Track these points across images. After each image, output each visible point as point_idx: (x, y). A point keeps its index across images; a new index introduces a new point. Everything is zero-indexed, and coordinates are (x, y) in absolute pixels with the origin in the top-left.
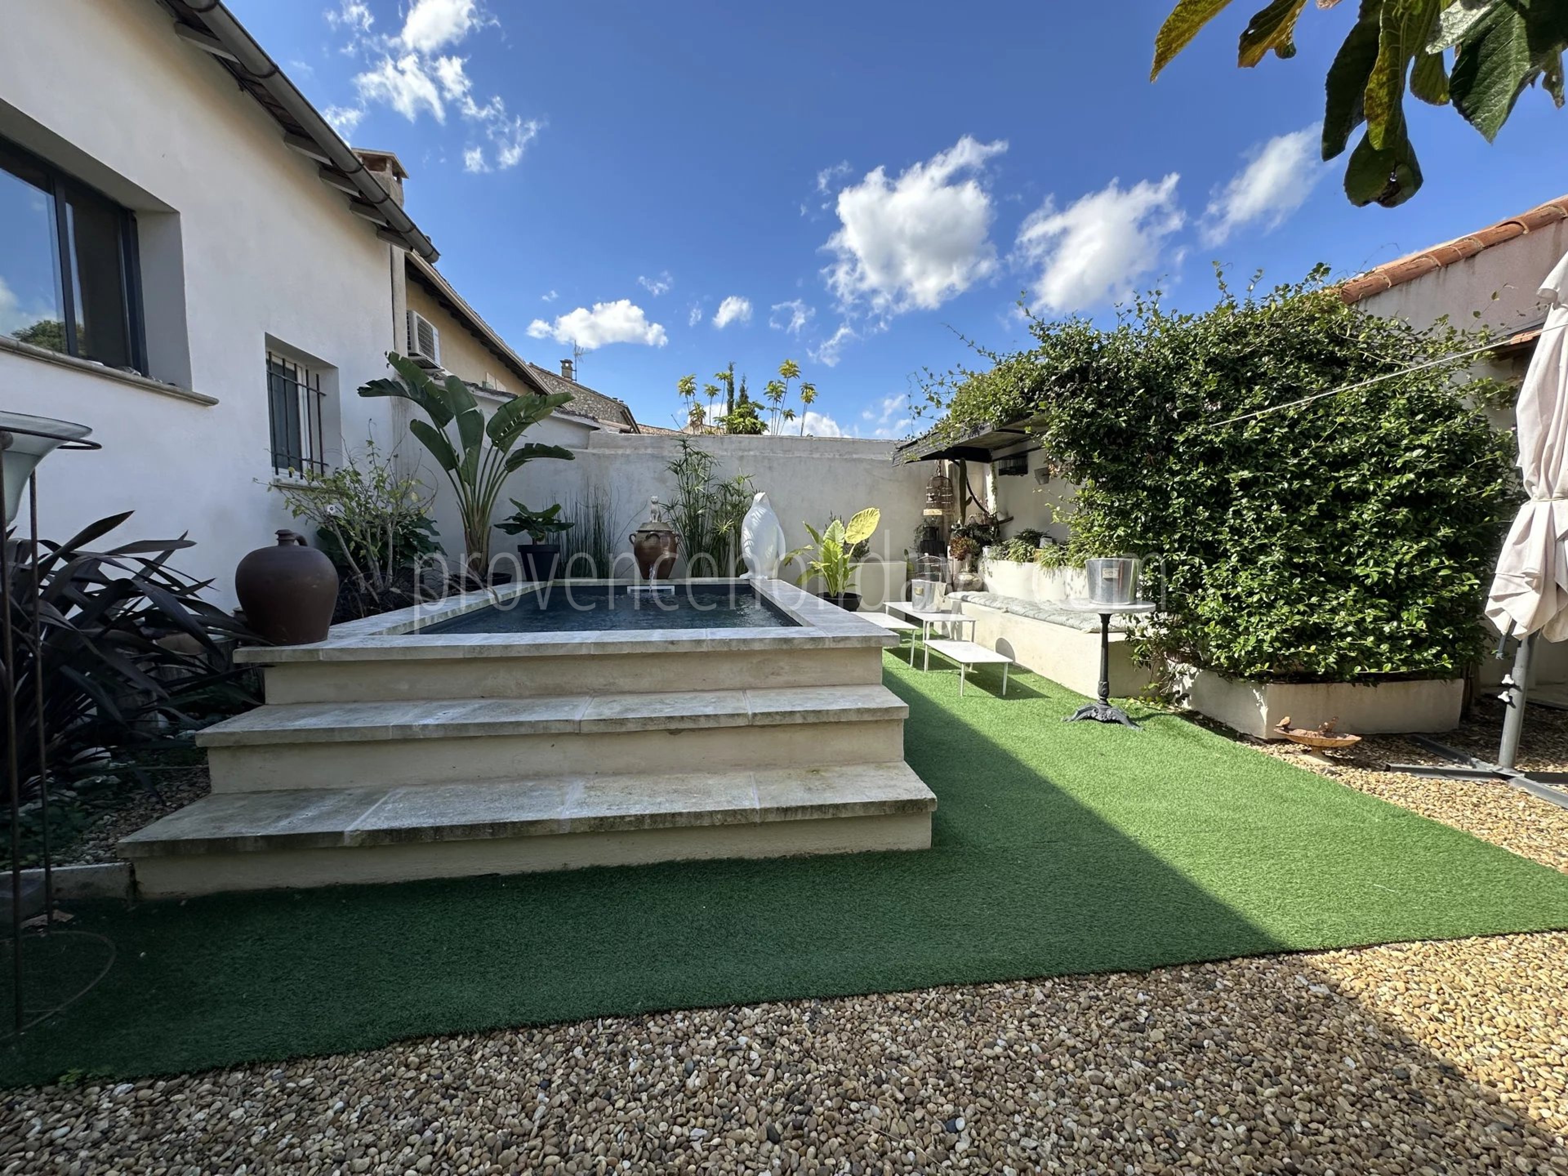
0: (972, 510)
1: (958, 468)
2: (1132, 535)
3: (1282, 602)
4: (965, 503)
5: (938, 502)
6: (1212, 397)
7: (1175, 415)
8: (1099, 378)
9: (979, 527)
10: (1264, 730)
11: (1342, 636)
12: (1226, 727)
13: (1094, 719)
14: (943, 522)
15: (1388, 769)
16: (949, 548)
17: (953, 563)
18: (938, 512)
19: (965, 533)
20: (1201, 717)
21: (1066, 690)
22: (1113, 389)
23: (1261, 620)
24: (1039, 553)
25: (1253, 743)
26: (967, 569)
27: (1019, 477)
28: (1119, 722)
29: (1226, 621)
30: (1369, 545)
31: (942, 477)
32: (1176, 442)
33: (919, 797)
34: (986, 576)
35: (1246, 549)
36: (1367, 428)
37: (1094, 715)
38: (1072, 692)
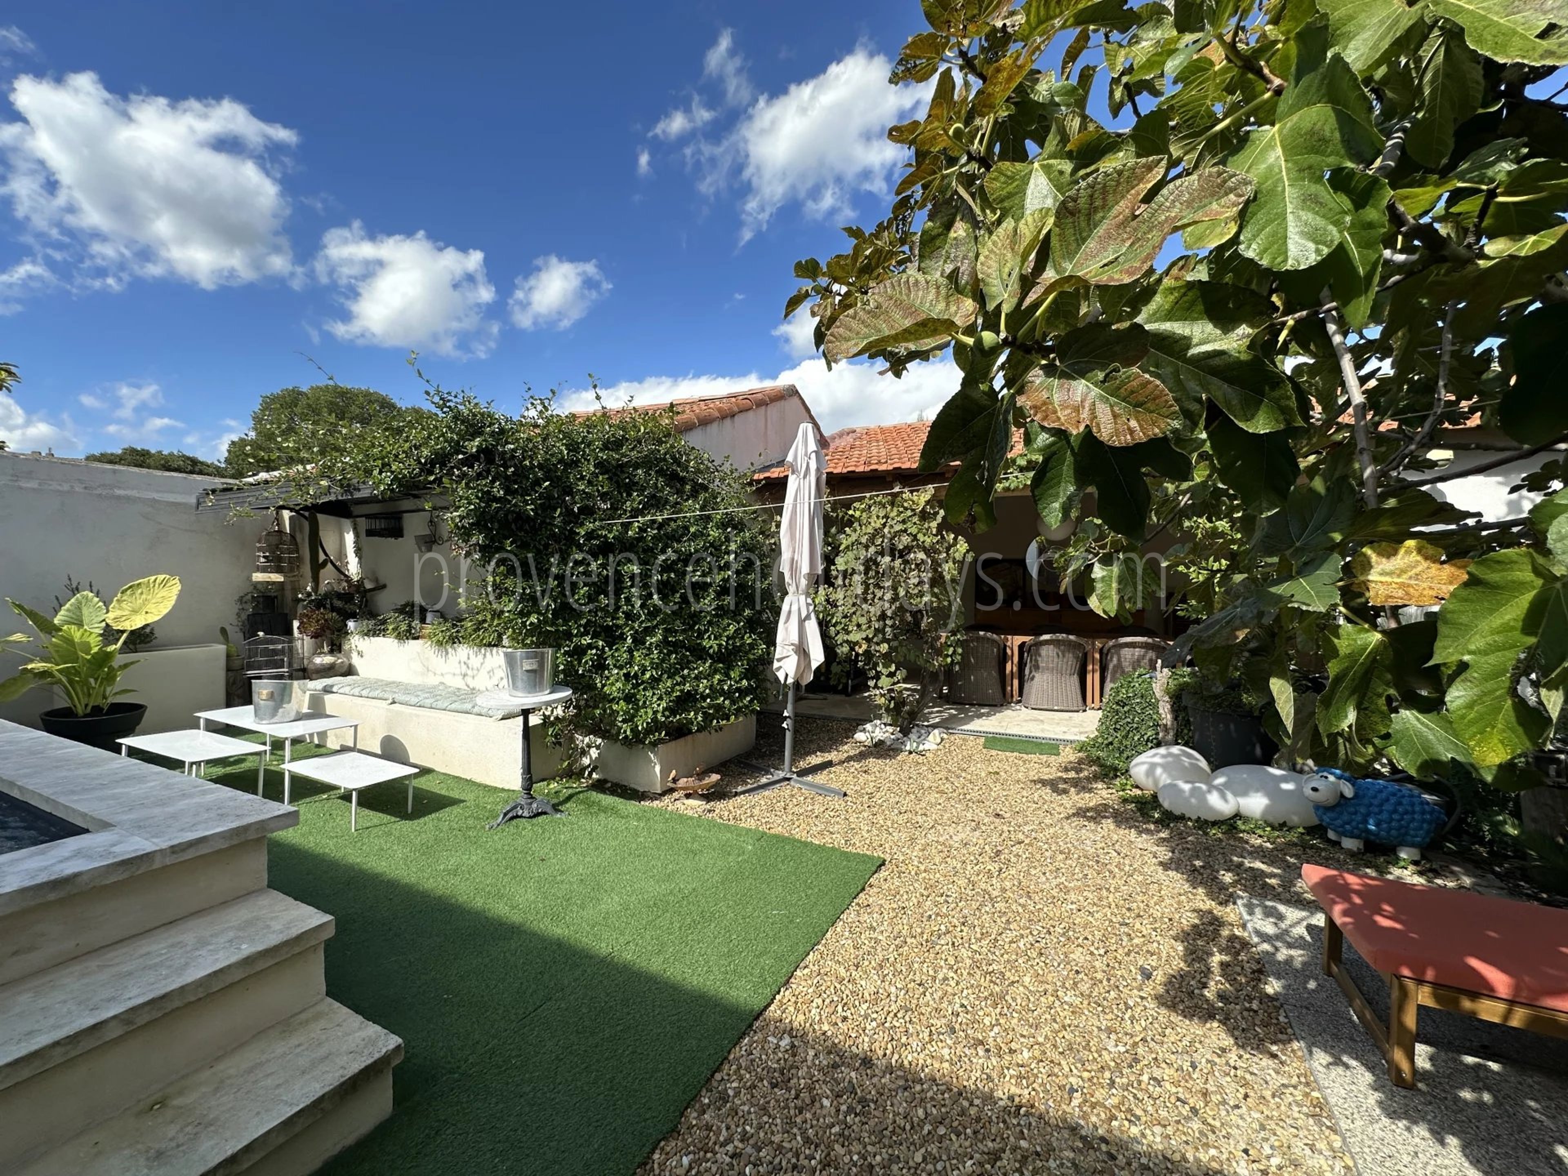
0: (328, 578)
1: (306, 525)
2: (546, 622)
3: (666, 676)
4: (317, 567)
5: (275, 564)
6: (604, 496)
7: (576, 510)
8: (505, 463)
9: (339, 596)
10: (659, 785)
11: (704, 698)
12: (630, 789)
13: (521, 817)
14: (283, 589)
15: (736, 794)
16: (296, 624)
17: (303, 643)
18: (277, 578)
19: (319, 604)
20: (609, 785)
21: (479, 785)
22: (519, 475)
23: (654, 694)
24: (428, 629)
25: (652, 799)
26: (326, 649)
27: (392, 540)
28: (545, 813)
29: (629, 698)
30: (710, 623)
31: (280, 532)
32: (579, 534)
33: (377, 1056)
34: (354, 655)
35: (636, 632)
36: (702, 534)
37: (520, 813)
38: (486, 786)
